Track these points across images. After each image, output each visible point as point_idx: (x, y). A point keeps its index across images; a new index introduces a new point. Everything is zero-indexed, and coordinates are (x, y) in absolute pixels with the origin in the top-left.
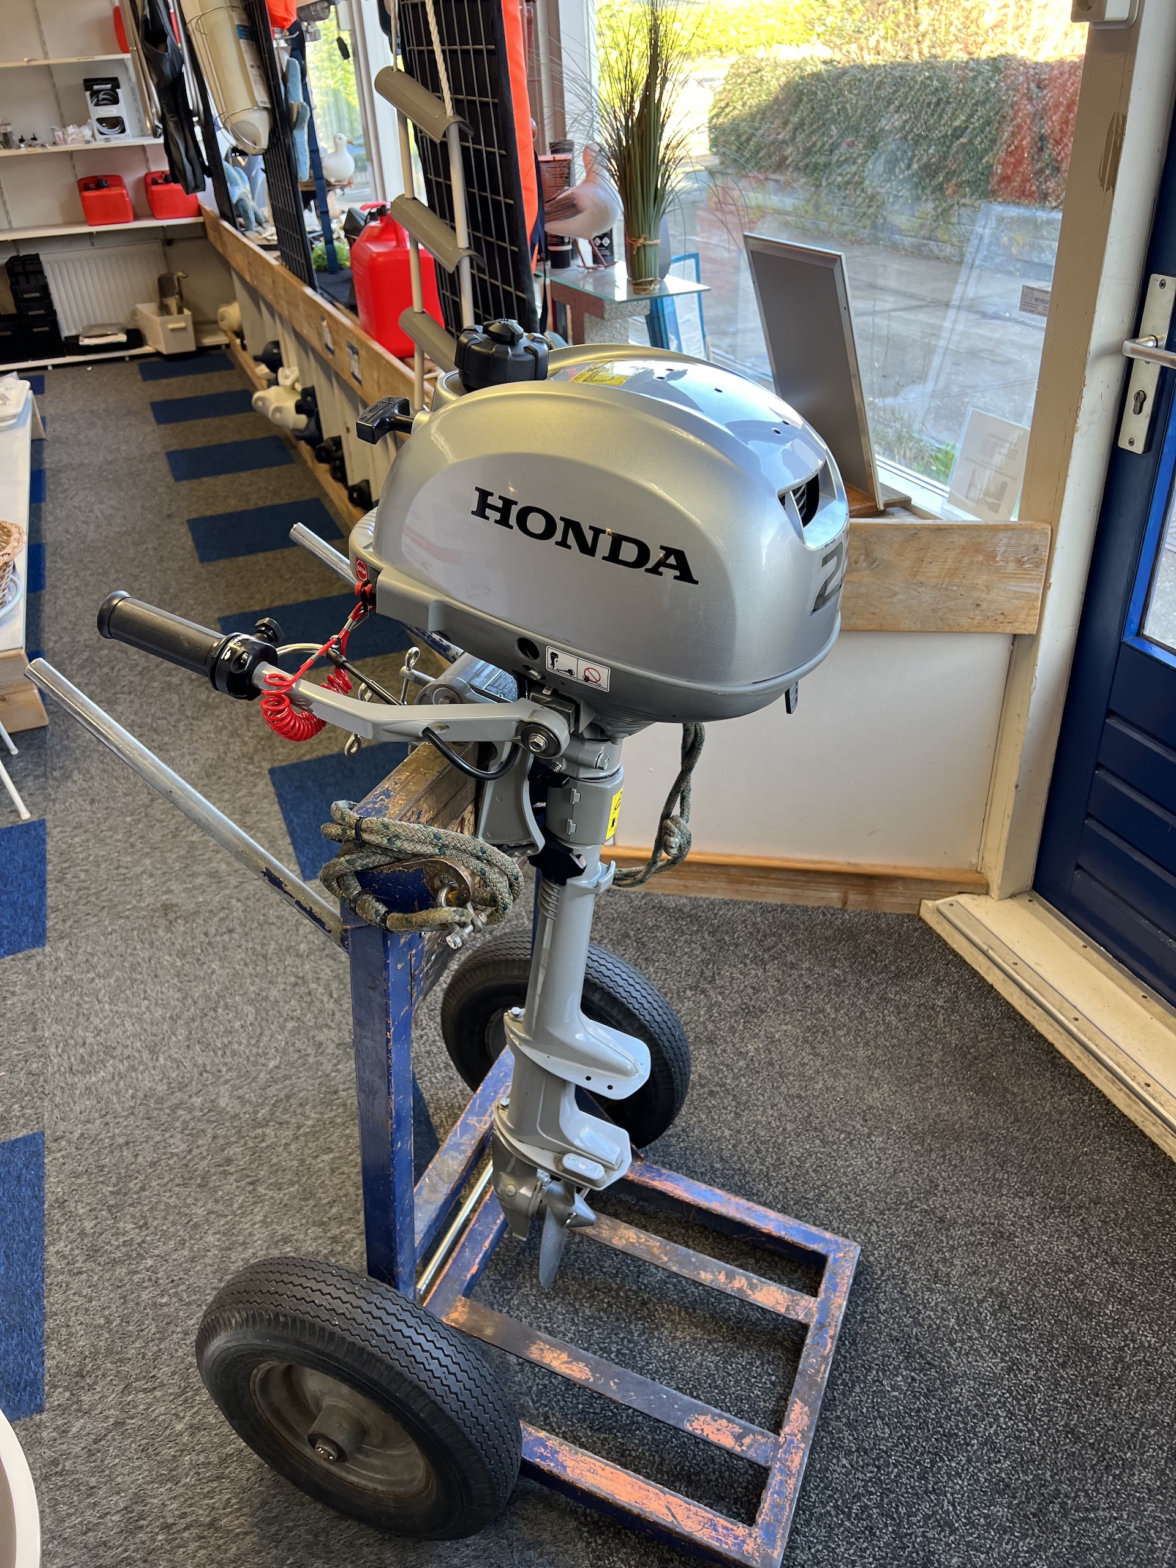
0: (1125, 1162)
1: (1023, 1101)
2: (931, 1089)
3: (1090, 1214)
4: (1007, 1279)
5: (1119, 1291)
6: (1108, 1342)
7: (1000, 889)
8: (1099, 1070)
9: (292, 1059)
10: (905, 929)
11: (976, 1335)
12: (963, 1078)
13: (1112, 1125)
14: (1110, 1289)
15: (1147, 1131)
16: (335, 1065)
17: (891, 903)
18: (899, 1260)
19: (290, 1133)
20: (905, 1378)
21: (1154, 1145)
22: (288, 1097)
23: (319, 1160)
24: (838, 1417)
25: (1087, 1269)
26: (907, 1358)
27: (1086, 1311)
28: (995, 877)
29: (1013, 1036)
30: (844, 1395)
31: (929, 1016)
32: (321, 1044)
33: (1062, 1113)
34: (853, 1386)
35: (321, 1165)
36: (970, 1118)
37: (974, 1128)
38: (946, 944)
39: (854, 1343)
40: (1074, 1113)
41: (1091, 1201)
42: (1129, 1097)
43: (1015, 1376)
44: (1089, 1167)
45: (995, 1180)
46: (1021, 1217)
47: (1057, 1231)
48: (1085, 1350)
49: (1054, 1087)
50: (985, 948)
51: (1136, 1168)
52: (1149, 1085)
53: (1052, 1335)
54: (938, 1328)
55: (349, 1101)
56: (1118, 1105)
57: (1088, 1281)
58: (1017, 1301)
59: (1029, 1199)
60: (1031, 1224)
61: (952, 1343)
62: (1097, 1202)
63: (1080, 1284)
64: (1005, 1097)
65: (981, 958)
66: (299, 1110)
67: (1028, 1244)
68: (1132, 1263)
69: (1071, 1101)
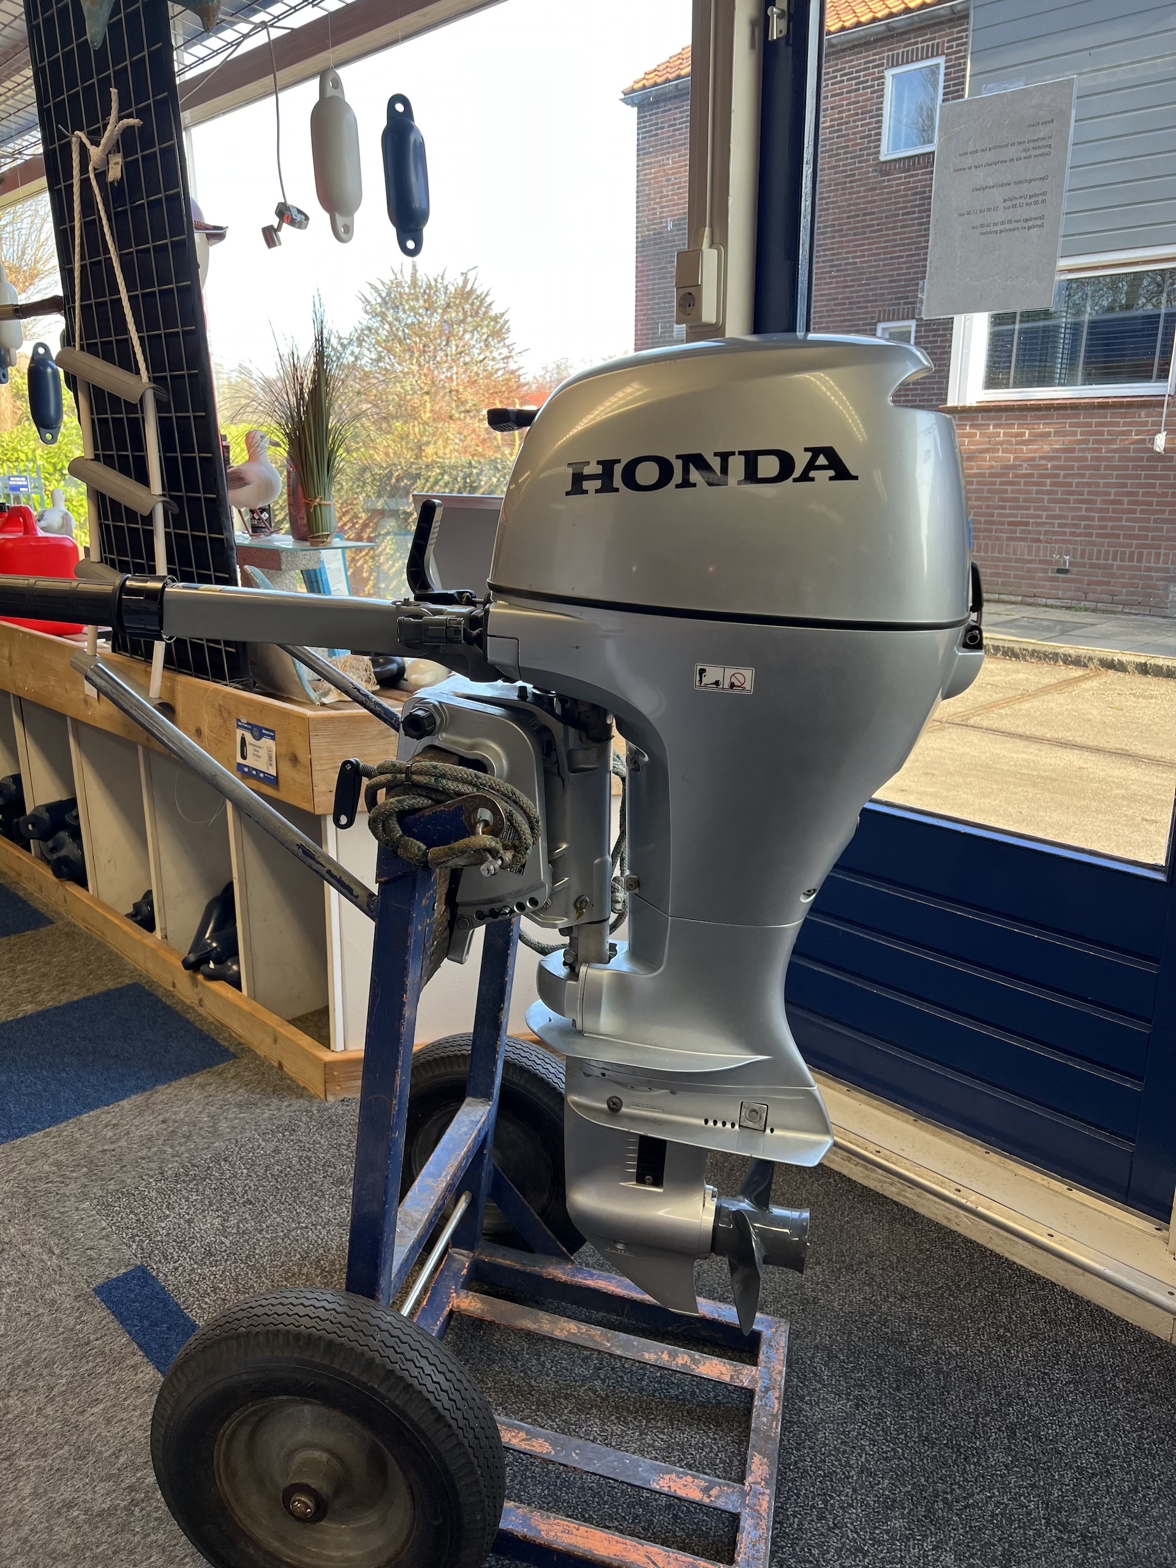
0: (880, 1221)
1: (783, 1194)
3: (870, 1266)
4: (826, 1334)
5: (916, 1318)
6: (925, 1360)
9: (20, 1325)
11: (819, 1386)
12: (727, 1187)
13: (859, 1196)
14: (909, 1319)
15: (886, 1193)
16: (78, 1318)
19: (42, 1398)
21: (896, 1203)
22: (27, 1363)
23: (87, 1415)
25: (885, 1308)
27: (897, 1340)
32: (53, 1302)
33: (817, 1196)
34: (731, 1462)
35: (91, 1419)
41: (867, 1256)
42: (866, 1168)
43: (864, 1409)
44: (854, 1231)
46: (818, 1283)
47: (849, 1286)
48: (910, 1372)
49: (803, 1178)
51: (890, 1223)
52: (879, 1152)
53: (879, 1368)
55: (107, 1348)
56: (857, 1180)
57: (889, 1318)
58: (840, 1349)
59: (818, 1268)
60: (828, 1287)
61: (802, 1398)
62: (871, 1256)
63: (884, 1322)
66: (45, 1372)
67: (831, 1302)
68: (917, 1295)
69: (821, 1185)
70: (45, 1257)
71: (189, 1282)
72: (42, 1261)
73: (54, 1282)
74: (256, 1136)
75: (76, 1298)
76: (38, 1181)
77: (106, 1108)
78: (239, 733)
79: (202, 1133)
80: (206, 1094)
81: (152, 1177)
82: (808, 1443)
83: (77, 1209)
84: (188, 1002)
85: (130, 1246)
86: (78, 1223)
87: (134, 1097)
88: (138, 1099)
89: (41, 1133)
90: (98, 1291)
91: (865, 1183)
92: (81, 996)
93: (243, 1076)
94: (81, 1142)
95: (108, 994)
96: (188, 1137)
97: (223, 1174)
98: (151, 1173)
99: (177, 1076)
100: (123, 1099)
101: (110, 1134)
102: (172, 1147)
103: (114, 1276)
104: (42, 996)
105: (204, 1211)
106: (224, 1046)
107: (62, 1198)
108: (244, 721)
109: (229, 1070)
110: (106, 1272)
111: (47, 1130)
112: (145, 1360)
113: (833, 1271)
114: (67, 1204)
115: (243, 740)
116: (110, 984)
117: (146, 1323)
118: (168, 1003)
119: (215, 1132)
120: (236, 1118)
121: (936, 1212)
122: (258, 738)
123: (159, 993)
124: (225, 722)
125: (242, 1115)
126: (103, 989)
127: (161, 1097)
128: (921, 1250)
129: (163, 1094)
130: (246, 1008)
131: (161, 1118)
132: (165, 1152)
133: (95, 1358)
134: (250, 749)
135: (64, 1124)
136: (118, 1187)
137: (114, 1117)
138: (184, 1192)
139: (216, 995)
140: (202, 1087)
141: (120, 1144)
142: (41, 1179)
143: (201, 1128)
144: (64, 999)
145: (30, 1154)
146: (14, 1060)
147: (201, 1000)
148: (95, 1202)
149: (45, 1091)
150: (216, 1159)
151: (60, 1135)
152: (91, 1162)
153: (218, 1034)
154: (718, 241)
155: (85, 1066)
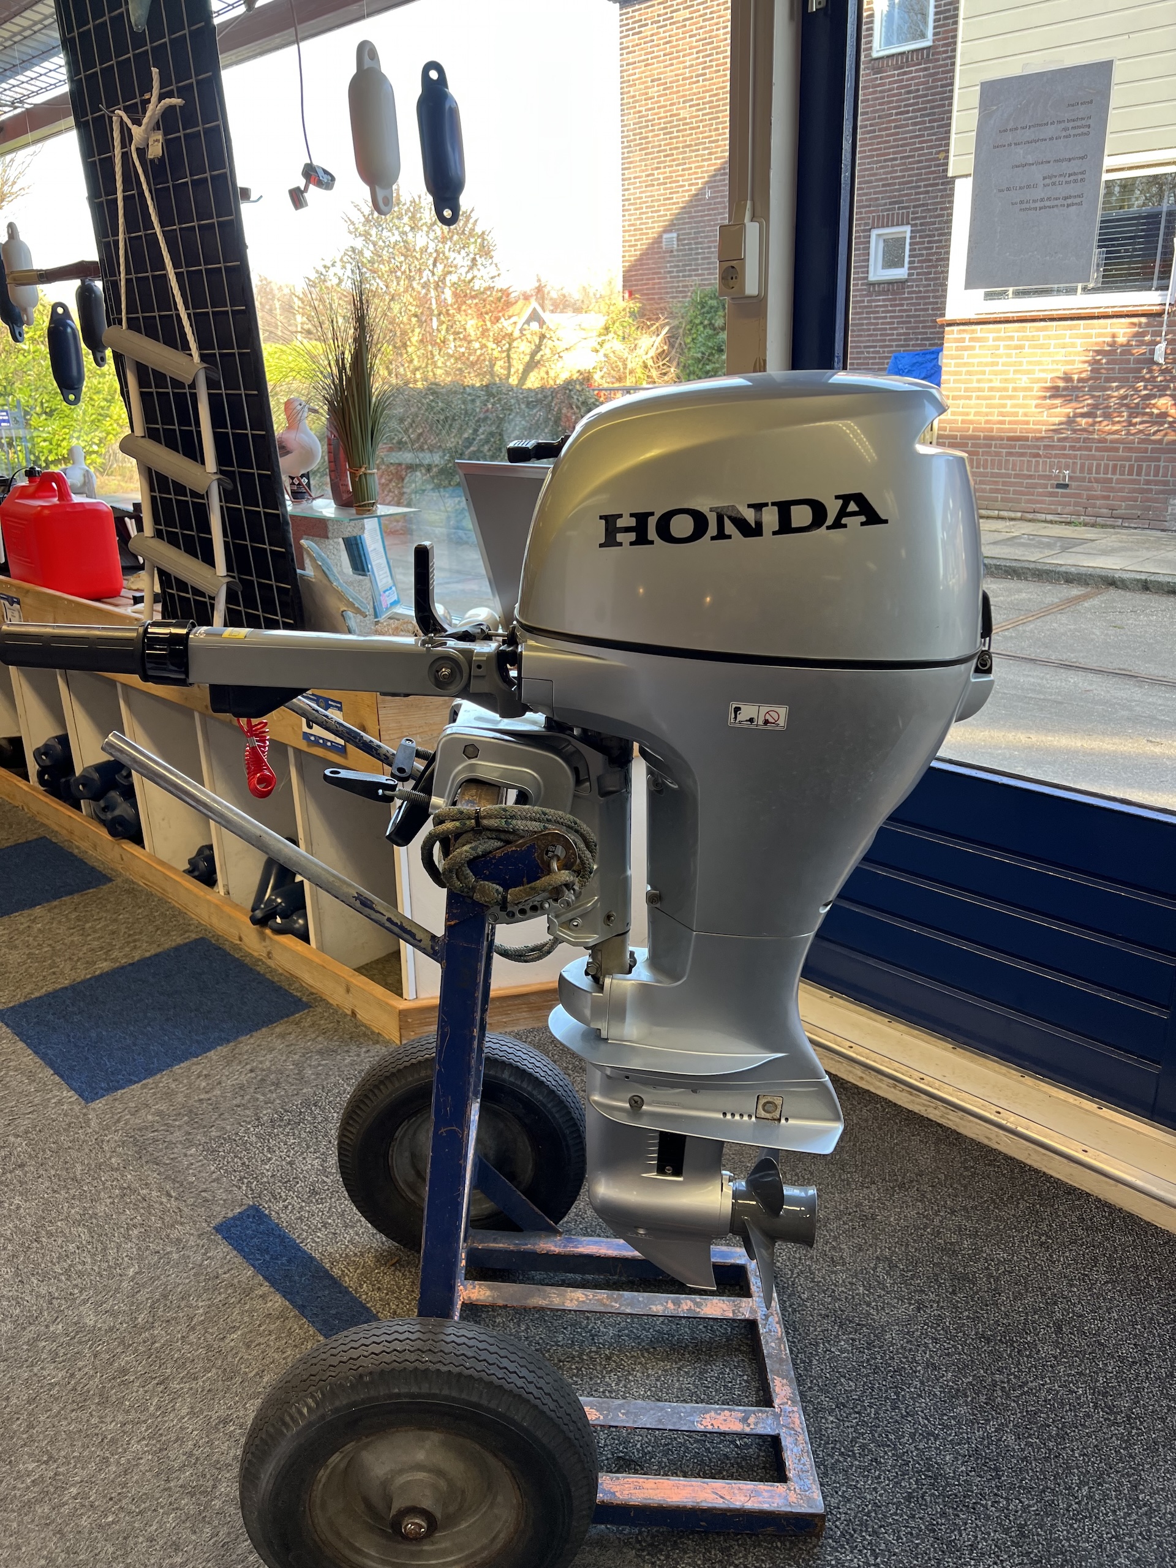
0: (927, 1142)
3: (919, 1184)
4: (885, 1247)
5: (966, 1229)
6: (976, 1267)
8: (881, 1081)
9: (153, 1262)
11: (883, 1293)
15: (931, 1117)
16: (205, 1254)
18: (800, 1259)
19: (183, 1327)
20: (846, 1341)
21: (939, 1124)
22: (165, 1296)
23: (227, 1341)
24: (810, 1388)
25: (937, 1222)
26: (840, 1326)
27: (950, 1250)
30: (806, 1370)
32: (179, 1240)
33: (867, 1121)
34: (811, 1361)
35: (232, 1344)
39: (795, 1330)
40: (875, 1118)
41: (917, 1175)
42: (911, 1094)
44: (904, 1152)
45: (843, 1180)
46: (874, 1201)
47: (903, 1202)
48: (964, 1277)
51: (936, 1144)
52: (923, 1079)
53: (936, 1275)
54: (853, 1297)
55: (236, 1281)
58: (900, 1260)
59: (873, 1187)
60: (883, 1204)
61: (869, 1304)
62: (920, 1174)
63: (937, 1234)
66: (183, 1304)
67: (888, 1217)
68: (965, 1208)
69: (869, 1111)
70: (164, 1200)
71: (300, 1218)
72: (162, 1203)
73: (177, 1222)
75: (199, 1236)
76: (144, 1130)
77: (195, 1059)
79: (290, 1080)
80: (287, 1043)
81: (249, 1123)
82: (877, 1342)
83: (186, 1155)
84: (256, 954)
85: (240, 1188)
86: (187, 1168)
87: (219, 1048)
88: (223, 1050)
89: (139, 1085)
90: (218, 1229)
91: (910, 1107)
92: (153, 952)
93: (319, 1025)
94: (177, 1092)
95: (177, 949)
96: (277, 1085)
97: (315, 1118)
98: (248, 1119)
99: (256, 1027)
100: (209, 1050)
101: (204, 1084)
102: (264, 1095)
103: (230, 1215)
104: (115, 954)
105: (302, 1153)
106: (297, 997)
107: (171, 1145)
109: (305, 1019)
110: (223, 1213)
111: (144, 1082)
112: (272, 1289)
113: (888, 1189)
114: (176, 1150)
116: (177, 939)
117: (267, 1257)
118: (237, 956)
119: (301, 1078)
120: (319, 1065)
121: (978, 1132)
123: (227, 947)
125: (324, 1062)
126: (174, 944)
127: (246, 1048)
128: (965, 1168)
129: (247, 1045)
130: (317, 960)
131: (248, 1067)
132: (257, 1099)
133: (226, 1289)
135: (159, 1076)
136: (219, 1134)
137: (204, 1068)
138: (281, 1136)
139: (285, 948)
140: (282, 1036)
141: (214, 1093)
142: (146, 1128)
143: (288, 1076)
144: (137, 956)
145: (132, 1104)
146: (101, 1017)
147: (269, 953)
148: (201, 1147)
149: (135, 1045)
150: (306, 1103)
151: (157, 1087)
152: (191, 1111)
153: (290, 985)
154: (761, 214)
155: (167, 1020)
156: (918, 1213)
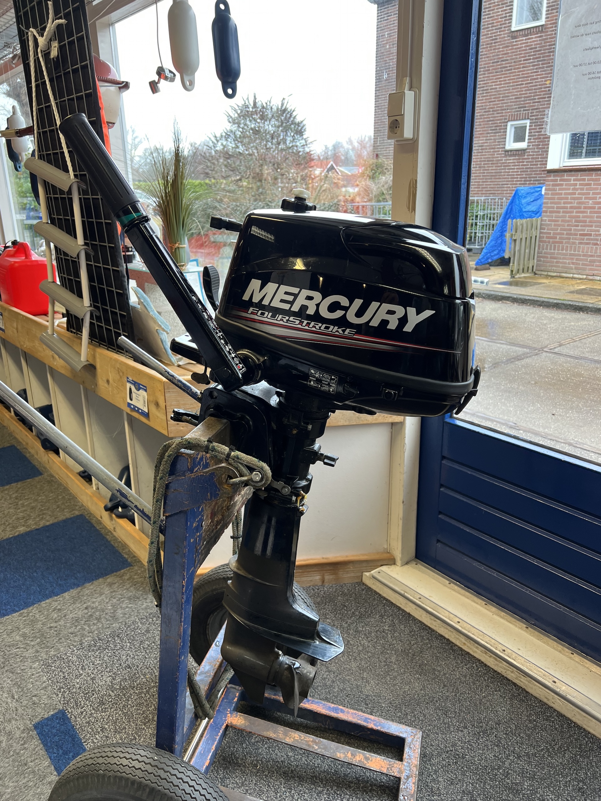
0: (505, 697)
1: (445, 674)
2: (396, 677)
3: (497, 731)
4: (470, 783)
5: (527, 773)
7: (401, 560)
8: (477, 648)
10: (357, 591)
12: (411, 667)
13: (492, 678)
14: (522, 773)
15: (509, 677)
16: (22, 745)
17: (347, 577)
21: (515, 684)
25: (507, 764)
28: (398, 554)
29: (428, 639)
31: (383, 636)
32: (10, 732)
33: (465, 676)
36: (421, 690)
37: (425, 696)
38: (380, 595)
40: (472, 675)
41: (496, 723)
42: (496, 660)
44: (488, 704)
45: (445, 724)
47: (485, 746)
49: (457, 663)
50: (403, 592)
51: (511, 699)
52: (504, 651)
55: (37, 768)
56: (490, 666)
57: (510, 772)
59: (465, 731)
60: (471, 745)
62: (499, 723)
64: (435, 673)
65: (401, 599)
67: (473, 757)
68: (527, 754)
69: (468, 669)
71: (88, 722)
72: (7, 703)
73: (12, 718)
74: (137, 620)
75: (23, 731)
76: (11, 647)
77: (56, 597)
78: (128, 385)
79: (107, 617)
80: (111, 590)
81: (75, 647)
83: (31, 668)
84: (108, 528)
85: (57, 695)
86: (29, 678)
87: (72, 590)
88: (73, 592)
89: (17, 614)
90: (36, 727)
91: (496, 668)
92: (51, 522)
93: (134, 579)
94: (39, 621)
95: (65, 521)
96: (99, 619)
97: (116, 646)
98: (75, 644)
99: (97, 577)
100: (65, 592)
101: (56, 615)
102: (89, 626)
103: (46, 716)
104: (30, 522)
105: (102, 672)
106: (125, 558)
107: (24, 660)
108: (130, 379)
109: (126, 574)
110: (42, 713)
111: (22, 611)
113: (475, 734)
114: (26, 664)
115: (130, 389)
116: (67, 515)
117: (61, 752)
119: (114, 618)
120: (127, 607)
122: (138, 389)
123: (93, 522)
124: (121, 377)
125: (130, 606)
126: (64, 518)
127: (87, 592)
128: (530, 721)
129: (88, 590)
130: (137, 537)
131: (85, 606)
132: (84, 629)
134: (134, 395)
135: (31, 608)
136: (55, 653)
137: (59, 604)
138: (92, 658)
139: (123, 527)
140: (110, 585)
141: (60, 623)
142: (13, 645)
143: (106, 614)
144: (42, 524)
145: (10, 627)
146: (10, 564)
147: (114, 528)
148: (42, 663)
149: (23, 585)
150: (113, 635)
151: (28, 615)
152: (43, 635)
153: (123, 549)
154: (415, 86)
155: (47, 569)
156: (494, 756)
